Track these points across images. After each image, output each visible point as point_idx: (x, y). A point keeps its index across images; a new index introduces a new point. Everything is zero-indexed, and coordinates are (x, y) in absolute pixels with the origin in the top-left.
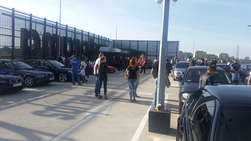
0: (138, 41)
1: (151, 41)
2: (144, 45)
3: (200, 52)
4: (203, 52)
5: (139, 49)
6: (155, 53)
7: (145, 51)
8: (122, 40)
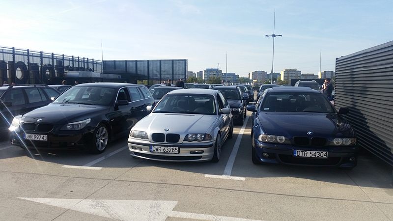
0: (136, 61)
1: (152, 61)
2: (144, 67)
3: (290, 70)
4: (295, 71)
5: (138, 71)
6: (159, 76)
7: (146, 74)
8: (115, 61)
